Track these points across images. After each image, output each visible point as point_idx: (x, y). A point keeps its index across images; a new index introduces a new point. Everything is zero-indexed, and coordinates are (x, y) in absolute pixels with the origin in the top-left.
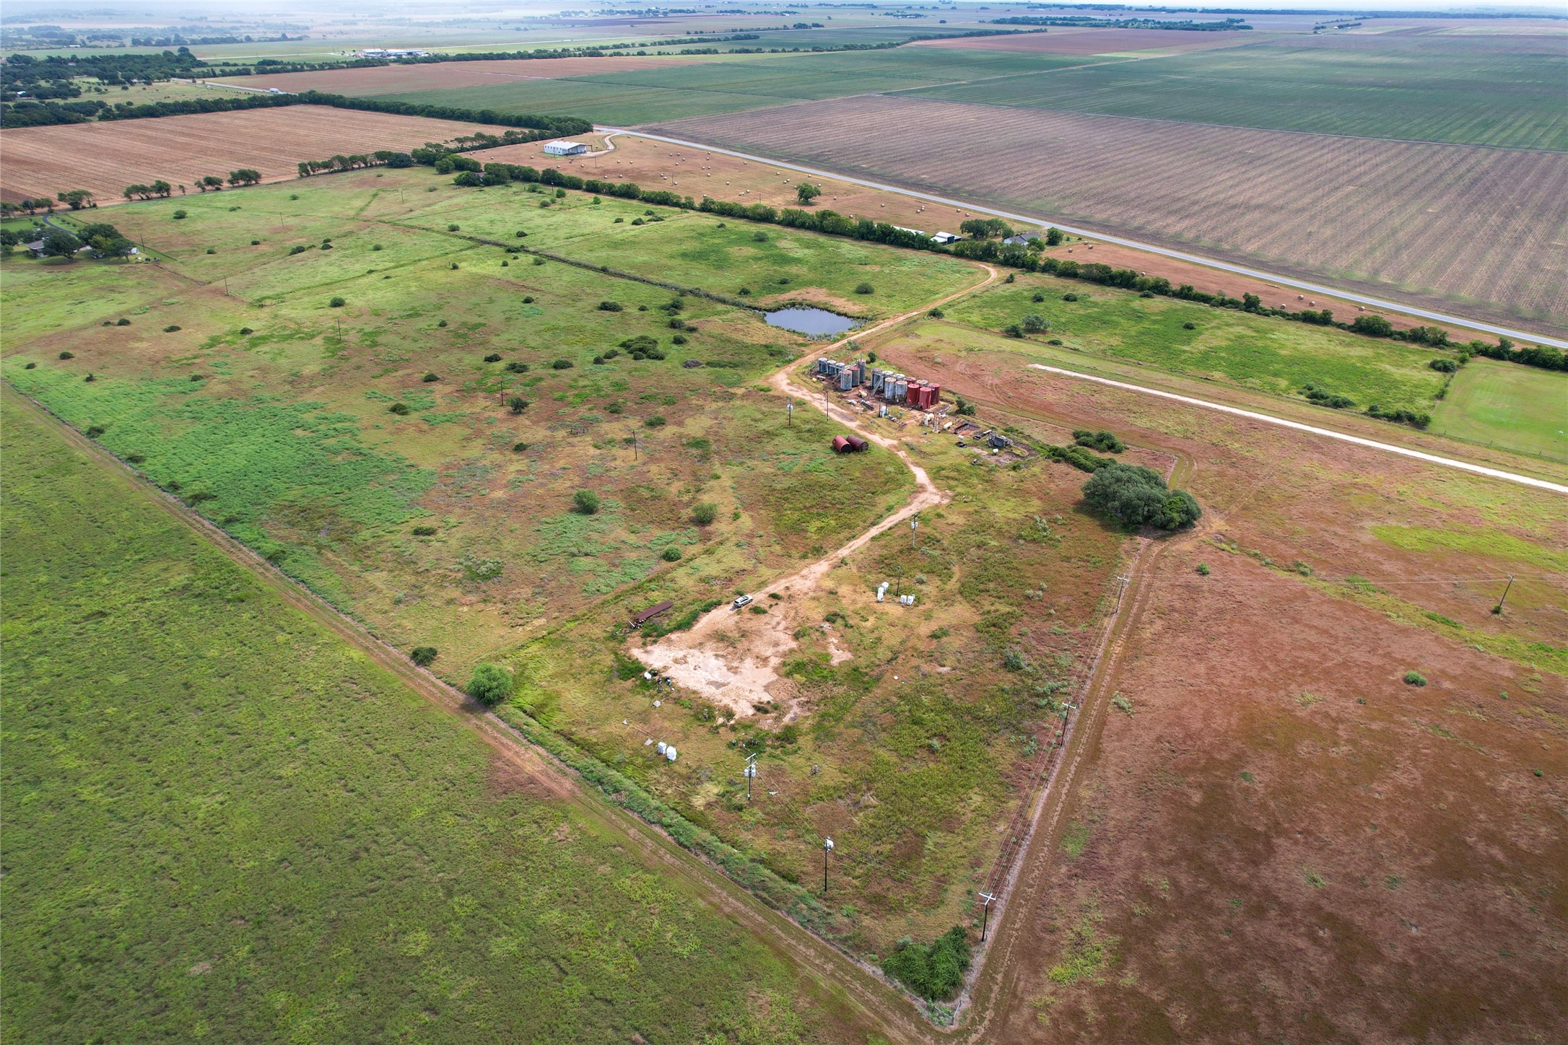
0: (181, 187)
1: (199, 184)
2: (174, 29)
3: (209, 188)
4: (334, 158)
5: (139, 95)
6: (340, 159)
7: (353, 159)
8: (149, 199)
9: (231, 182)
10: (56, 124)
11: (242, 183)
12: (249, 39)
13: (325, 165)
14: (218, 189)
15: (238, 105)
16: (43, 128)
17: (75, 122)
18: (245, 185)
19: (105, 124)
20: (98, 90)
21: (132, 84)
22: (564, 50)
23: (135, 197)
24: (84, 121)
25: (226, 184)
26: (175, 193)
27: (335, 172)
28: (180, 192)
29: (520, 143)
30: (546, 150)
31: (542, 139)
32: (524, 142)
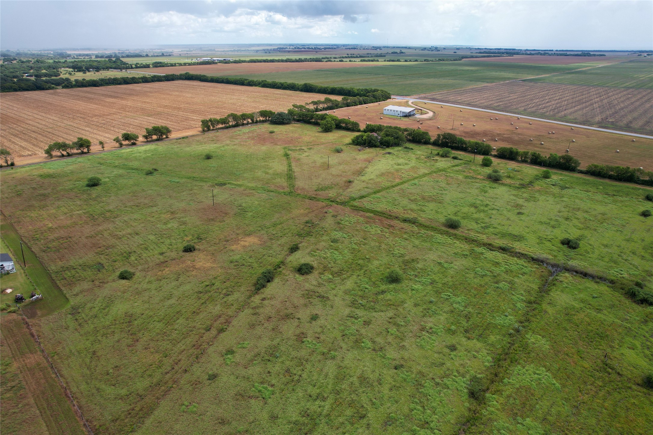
0: (101, 143)
1: (117, 140)
2: (115, 53)
3: (127, 142)
4: (229, 116)
5: (91, 76)
6: (234, 117)
7: (244, 116)
8: (69, 155)
9: (146, 137)
10: (35, 90)
11: (155, 137)
12: (147, 56)
13: (223, 121)
14: (134, 144)
15: (145, 80)
16: (26, 93)
17: (47, 89)
18: (158, 140)
19: (65, 90)
20: (70, 74)
21: (89, 71)
22: (299, 59)
23: (56, 153)
24: (53, 88)
25: (141, 139)
26: (95, 148)
27: (230, 127)
28: (99, 147)
29: (352, 106)
30: (385, 112)
31: (365, 104)
32: (354, 105)
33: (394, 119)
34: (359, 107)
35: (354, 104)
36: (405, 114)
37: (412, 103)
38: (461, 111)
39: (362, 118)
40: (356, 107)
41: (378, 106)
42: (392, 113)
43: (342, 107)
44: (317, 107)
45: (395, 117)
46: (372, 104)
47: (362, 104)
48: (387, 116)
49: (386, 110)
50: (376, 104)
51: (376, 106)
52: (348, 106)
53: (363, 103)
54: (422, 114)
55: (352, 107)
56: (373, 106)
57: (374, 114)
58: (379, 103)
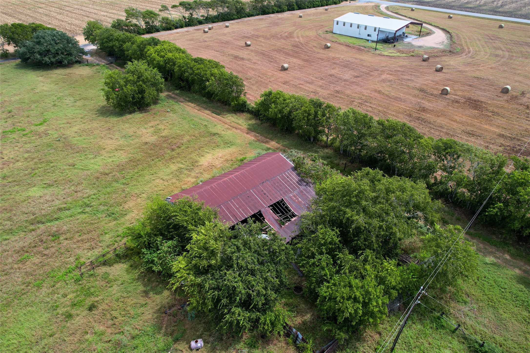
29: (273, 13)
30: (337, 29)
31: (300, 8)
32: (278, 12)
33: (359, 49)
34: (287, 14)
35: (276, 8)
36: (382, 36)
37: (387, 8)
38: (501, 27)
39: (279, 44)
40: (280, 15)
41: (324, 13)
42: (354, 32)
43: (252, 16)
44: (191, 14)
45: (362, 43)
46: (312, 10)
47: (293, 9)
48: (342, 40)
49: (341, 24)
50: (321, 9)
51: (321, 13)
52: (264, 13)
53: (296, 7)
54: (420, 34)
55: (272, 15)
56: (314, 14)
57: (312, 34)
58: (326, 7)
